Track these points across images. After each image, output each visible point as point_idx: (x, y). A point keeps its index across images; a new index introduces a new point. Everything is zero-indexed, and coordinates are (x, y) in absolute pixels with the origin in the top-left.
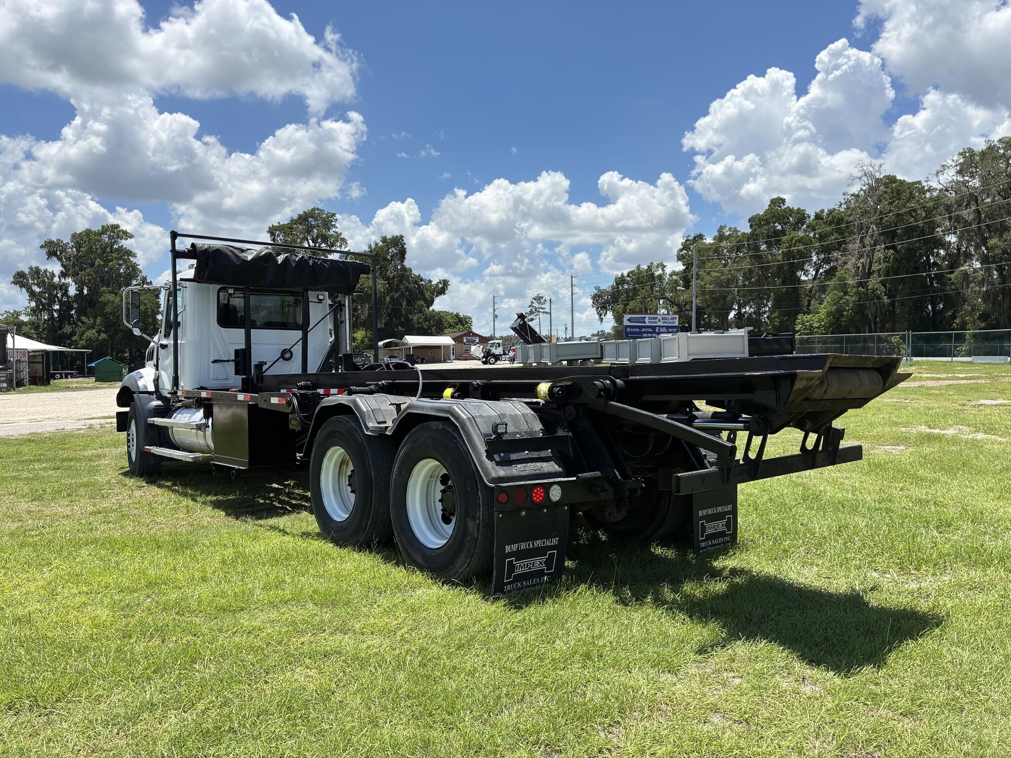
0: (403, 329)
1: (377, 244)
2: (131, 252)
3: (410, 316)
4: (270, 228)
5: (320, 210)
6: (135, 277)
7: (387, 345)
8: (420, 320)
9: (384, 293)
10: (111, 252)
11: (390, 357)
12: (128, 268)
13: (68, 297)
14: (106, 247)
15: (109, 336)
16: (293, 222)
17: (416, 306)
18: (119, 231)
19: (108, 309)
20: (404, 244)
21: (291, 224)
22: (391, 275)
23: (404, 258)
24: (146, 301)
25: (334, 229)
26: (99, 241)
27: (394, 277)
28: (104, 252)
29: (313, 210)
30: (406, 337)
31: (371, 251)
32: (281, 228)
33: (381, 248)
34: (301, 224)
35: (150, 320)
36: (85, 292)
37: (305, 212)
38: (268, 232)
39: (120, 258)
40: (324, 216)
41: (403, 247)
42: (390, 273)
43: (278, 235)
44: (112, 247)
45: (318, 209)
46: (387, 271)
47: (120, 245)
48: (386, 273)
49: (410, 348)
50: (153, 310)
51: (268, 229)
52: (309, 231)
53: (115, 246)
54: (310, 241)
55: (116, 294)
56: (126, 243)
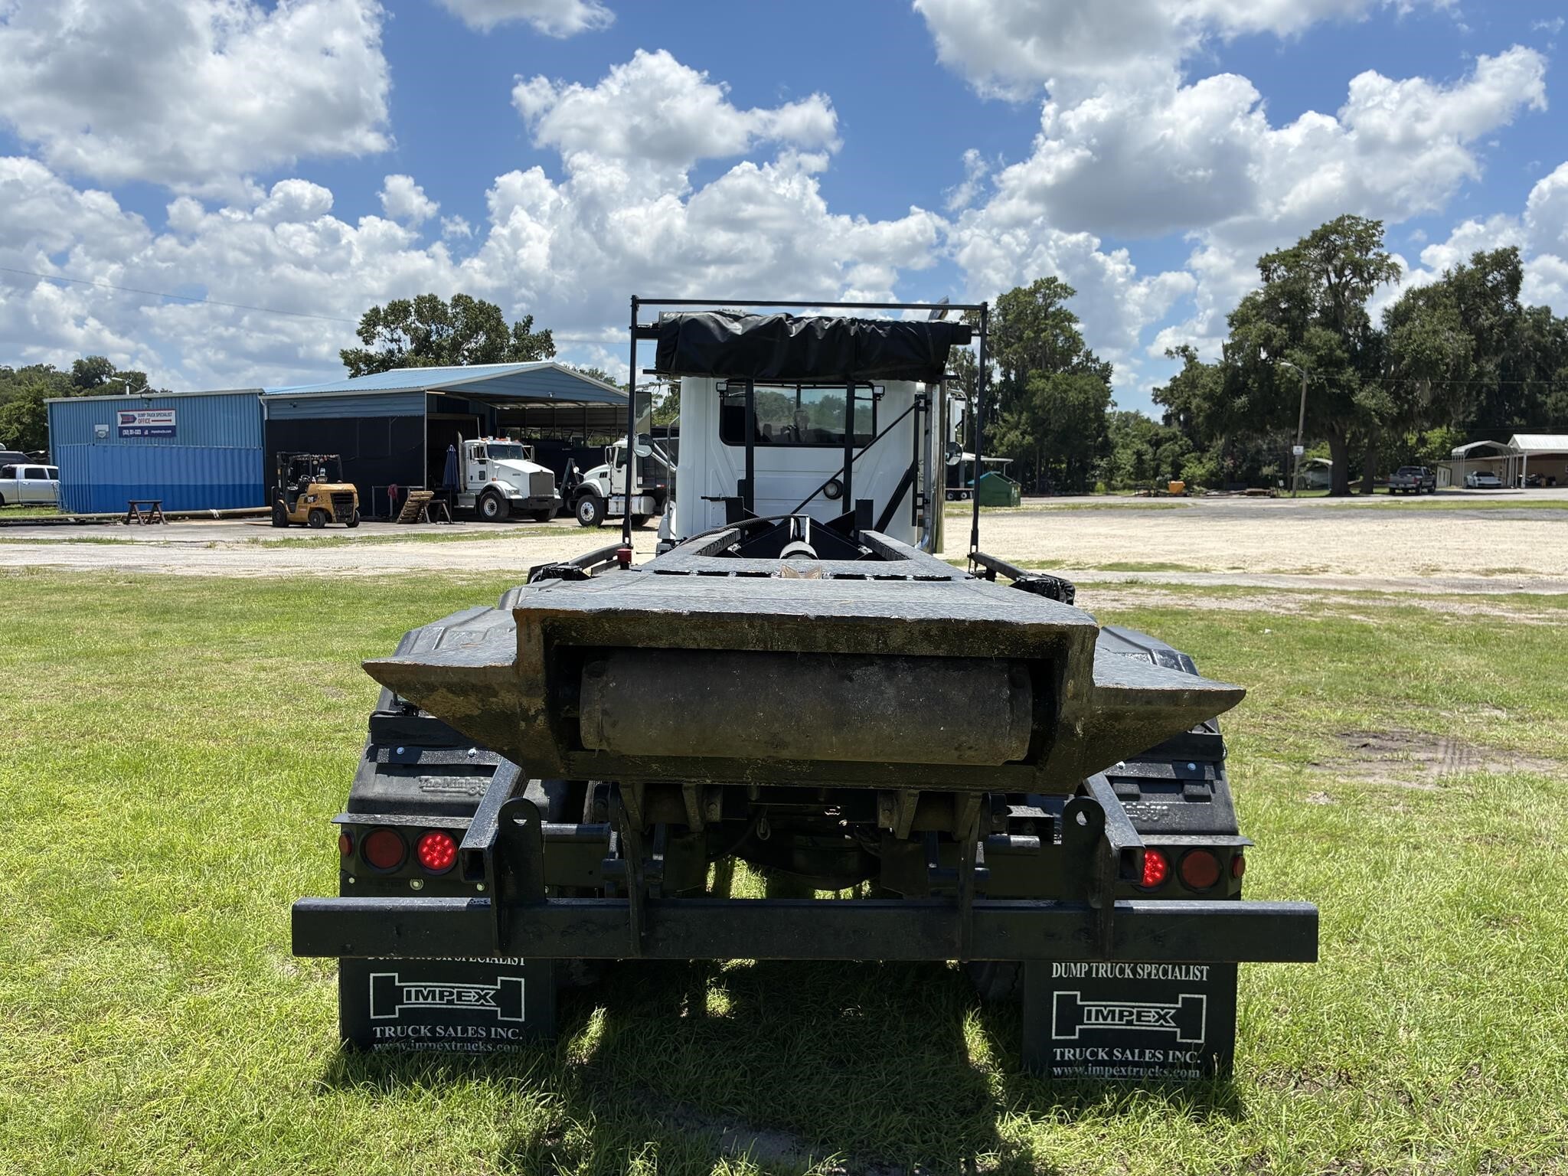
0: (1523, 422)
1: (1461, 268)
2: (1072, 316)
3: (1540, 398)
4: (1261, 259)
5: (1353, 218)
6: (1076, 352)
7: (1472, 454)
8: (1560, 405)
9: (1466, 357)
10: (1046, 317)
11: (1477, 475)
12: (1066, 339)
13: (992, 385)
14: (1039, 311)
15: (1036, 439)
16: (1304, 245)
17: (1554, 378)
18: (1056, 287)
19: (1037, 401)
20: (1519, 262)
21: (1298, 248)
22: (1487, 323)
23: (1518, 289)
24: (1087, 387)
25: (1376, 250)
26: (1030, 303)
27: (1492, 327)
28: (1036, 318)
29: (1341, 219)
30: (1517, 437)
31: (1450, 284)
32: (1282, 257)
33: (1470, 274)
34: (1316, 247)
35: (1092, 415)
36: (1012, 377)
37: (1324, 225)
38: (1258, 266)
39: (1055, 327)
40: (1360, 228)
41: (1516, 268)
42: (1485, 320)
43: (1275, 270)
44: (1046, 310)
45: (1349, 217)
46: (1480, 315)
47: (1058, 306)
48: (1477, 319)
49: (1521, 459)
50: (1097, 401)
51: (1257, 262)
52: (1328, 258)
53: (1052, 309)
54: (1332, 275)
55: (1048, 378)
56: (1063, 304)
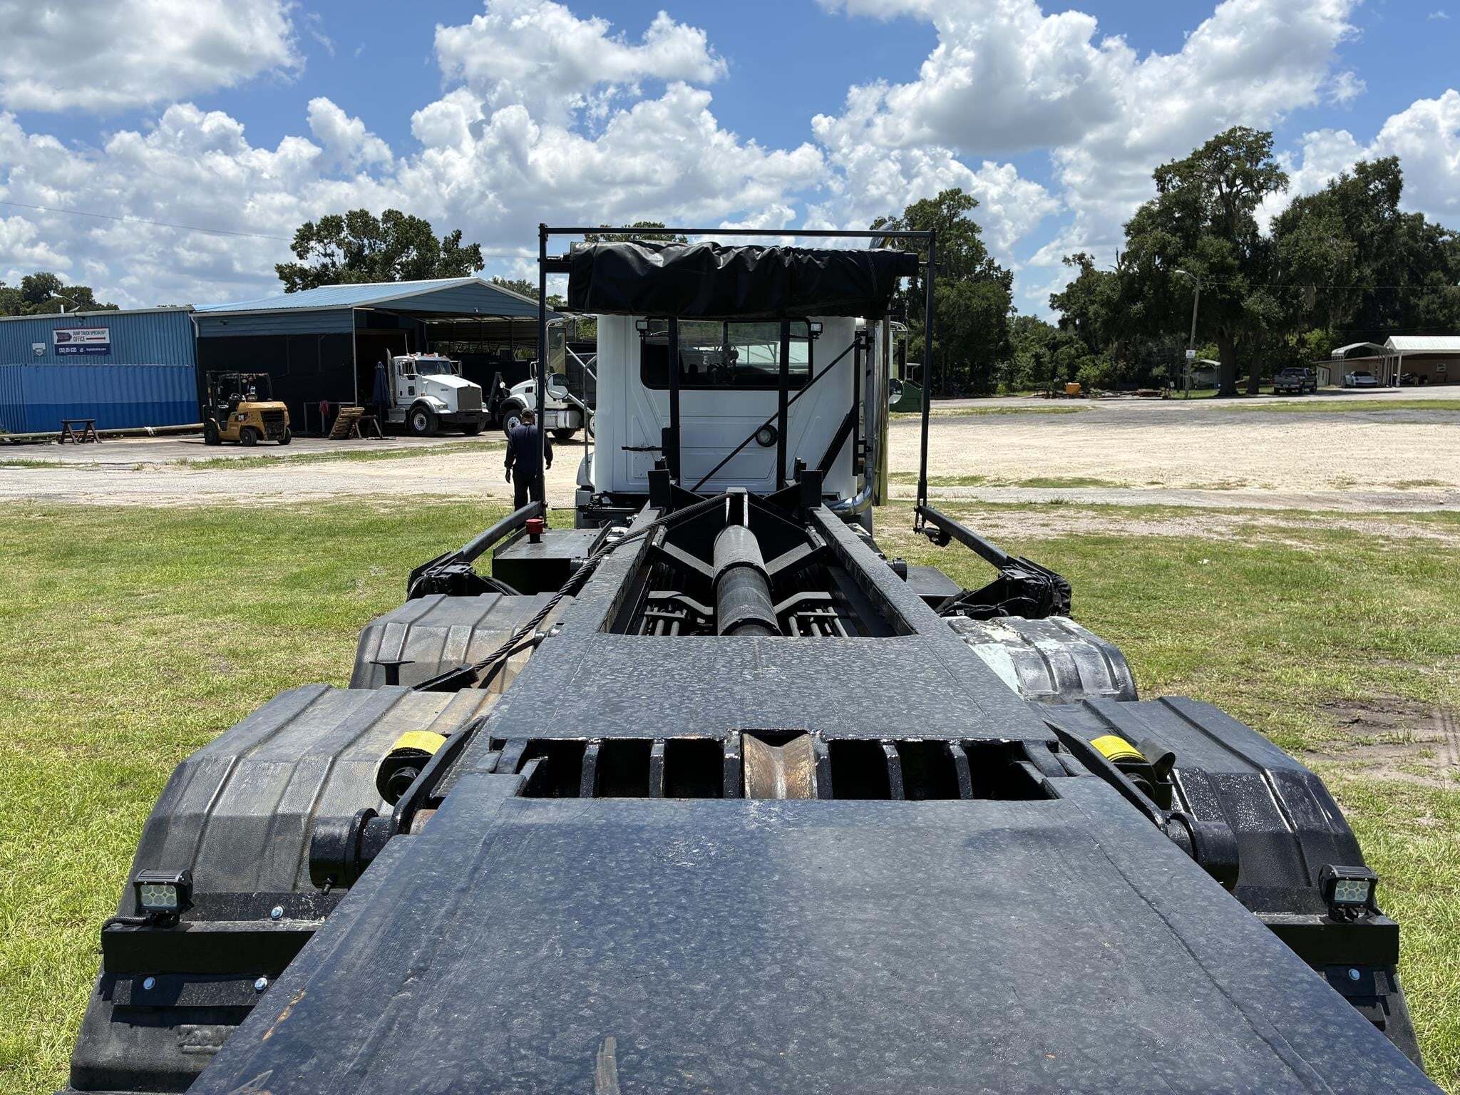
0: (1396, 324)
1: (1345, 178)
2: (975, 226)
3: (1413, 300)
4: (1157, 170)
5: (1245, 129)
6: (979, 261)
7: (1350, 354)
8: (1431, 307)
9: (1349, 263)
10: (950, 228)
11: (1356, 375)
12: (970, 248)
13: (900, 293)
14: (944, 222)
15: (942, 344)
16: (1197, 156)
17: (1427, 281)
18: (960, 198)
19: (942, 308)
20: (1400, 172)
21: (1192, 159)
22: (1368, 231)
23: (1398, 197)
24: (989, 295)
25: (1265, 160)
26: (936, 214)
27: (1373, 234)
28: (941, 229)
29: (1233, 131)
30: (1393, 338)
31: (1334, 192)
32: (1176, 168)
33: (1354, 183)
34: (1209, 158)
35: (994, 321)
36: (919, 285)
37: (1217, 137)
38: (1154, 177)
39: (958, 237)
40: (1251, 139)
41: (1396, 177)
42: (1367, 227)
43: (1170, 181)
44: (951, 221)
45: (1240, 128)
46: (1362, 223)
47: (962, 217)
48: (1360, 226)
49: (1397, 358)
50: (999, 307)
51: (1153, 173)
52: (1221, 168)
53: (956, 220)
54: (1224, 185)
55: (953, 286)
56: (966, 214)
